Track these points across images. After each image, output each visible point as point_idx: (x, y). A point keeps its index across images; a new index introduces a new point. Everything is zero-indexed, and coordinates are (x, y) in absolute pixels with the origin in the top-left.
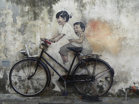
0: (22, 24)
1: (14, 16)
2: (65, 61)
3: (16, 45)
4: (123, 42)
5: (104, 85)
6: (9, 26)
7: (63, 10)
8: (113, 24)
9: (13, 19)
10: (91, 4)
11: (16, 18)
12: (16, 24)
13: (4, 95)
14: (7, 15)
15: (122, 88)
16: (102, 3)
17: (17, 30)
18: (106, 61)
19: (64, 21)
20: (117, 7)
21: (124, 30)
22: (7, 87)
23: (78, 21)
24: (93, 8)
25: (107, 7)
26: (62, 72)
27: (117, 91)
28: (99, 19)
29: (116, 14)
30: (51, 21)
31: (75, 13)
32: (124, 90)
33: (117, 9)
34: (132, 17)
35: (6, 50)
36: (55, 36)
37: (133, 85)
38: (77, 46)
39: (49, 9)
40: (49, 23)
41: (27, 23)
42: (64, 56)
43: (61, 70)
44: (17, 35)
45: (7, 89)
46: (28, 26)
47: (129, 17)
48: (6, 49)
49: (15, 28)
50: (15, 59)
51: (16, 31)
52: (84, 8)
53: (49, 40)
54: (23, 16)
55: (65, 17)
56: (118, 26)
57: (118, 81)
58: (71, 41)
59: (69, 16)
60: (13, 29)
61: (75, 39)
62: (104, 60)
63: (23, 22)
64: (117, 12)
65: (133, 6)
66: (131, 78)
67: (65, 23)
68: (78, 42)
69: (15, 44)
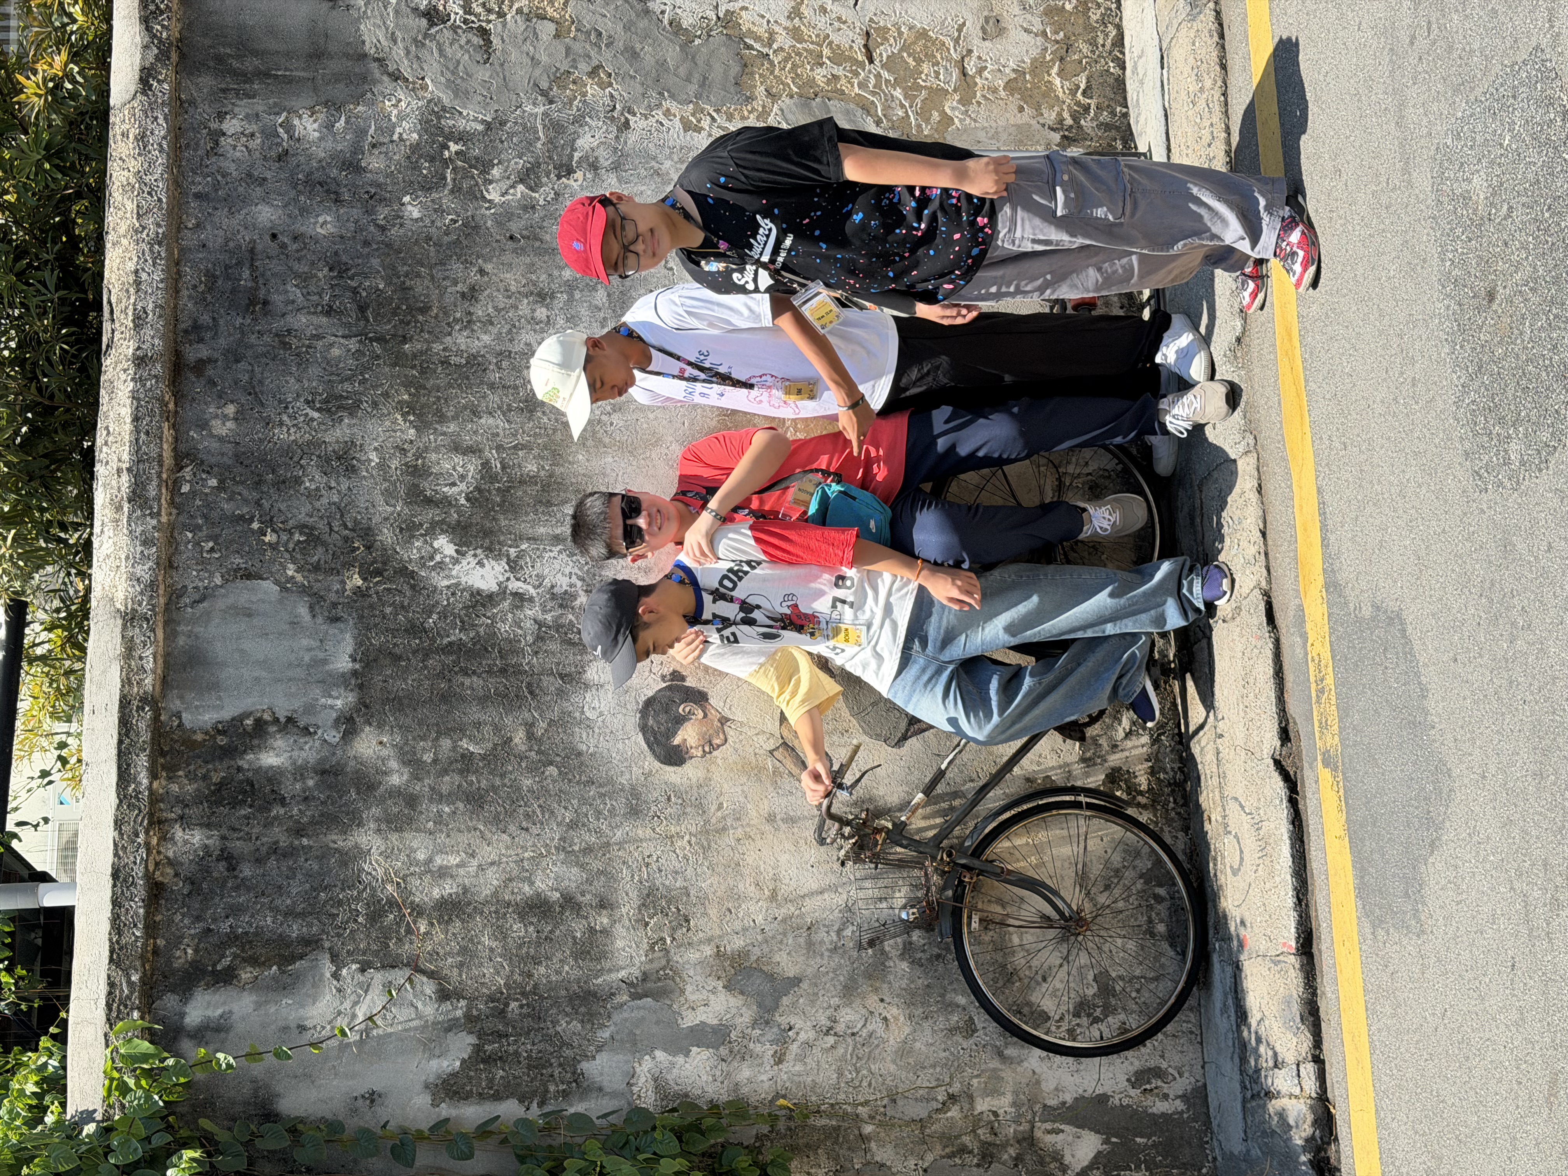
0: (729, 987)
1: (677, 1042)
6: (740, 1077)
11: (692, 1029)
12: (727, 1027)
14: (673, 1088)
17: (768, 1023)
19: (700, 716)
22: (1161, 1100)
41: (721, 953)
44: (797, 1021)
45: (1178, 1106)
46: (737, 945)
49: (756, 1033)
51: (775, 1032)
55: (677, 712)
59: (669, 688)
60: (759, 1047)
67: (711, 713)
69: (860, 1040)
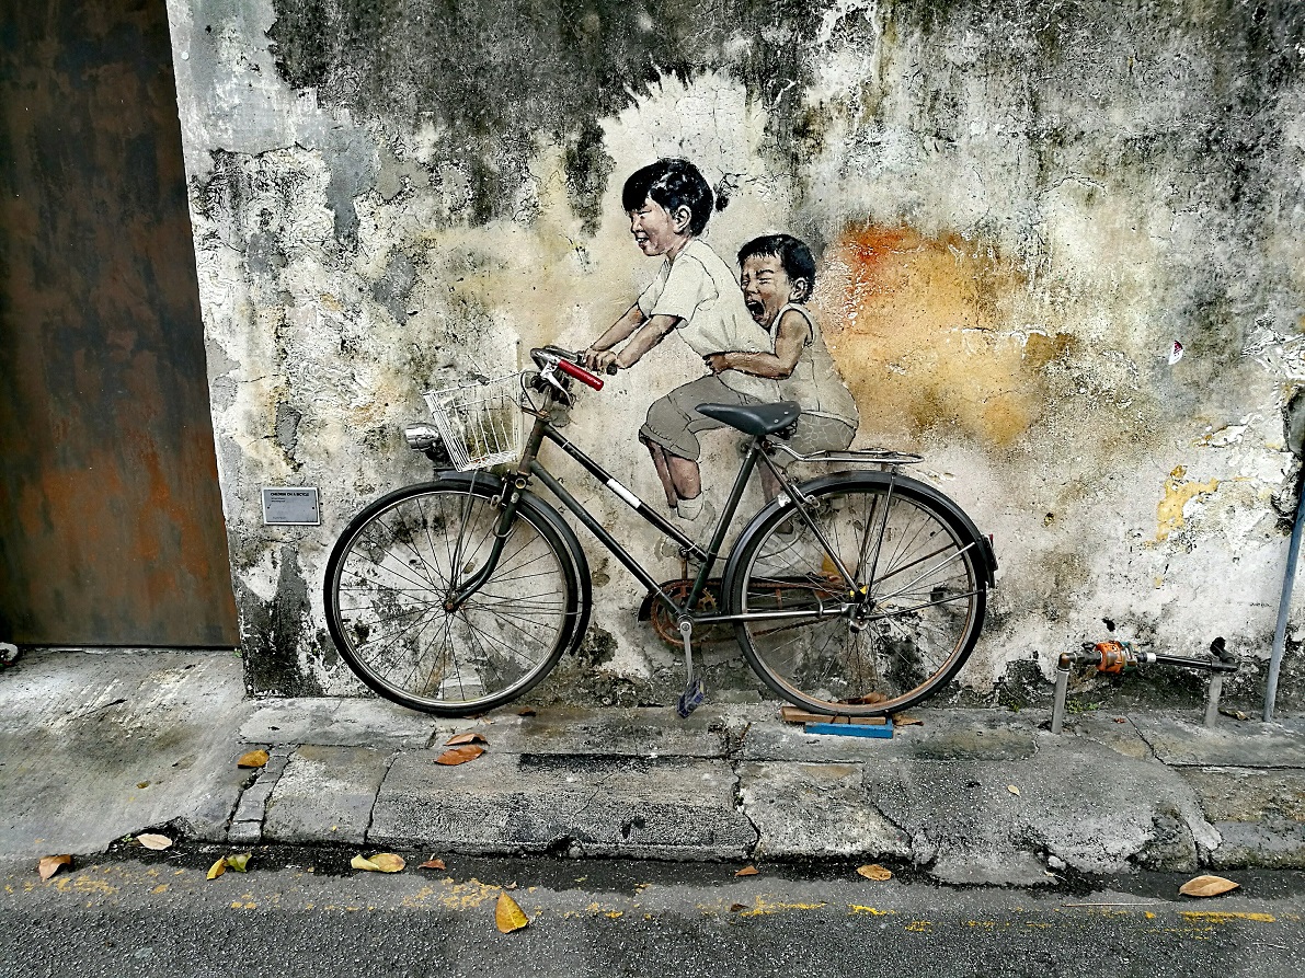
0: (394, 251)
1: (339, 195)
2: (677, 493)
3: (354, 387)
4: (1052, 368)
5: (925, 633)
6: (308, 262)
7: (672, 152)
8: (996, 249)
9: (332, 214)
10: (860, 114)
11: (352, 210)
12: (355, 247)
13: (290, 704)
14: (294, 191)
15: (1036, 655)
16: (932, 108)
17: (360, 290)
18: (945, 487)
19: (677, 228)
20: (1027, 134)
21: (1064, 292)
22: (308, 657)
23: (772, 232)
24: (870, 140)
25: (965, 139)
26: (660, 559)
27: (999, 671)
28: (907, 218)
29: (1021, 182)
30: (591, 227)
31: (753, 174)
32: (1046, 666)
33: (1025, 152)
34: (1124, 205)
35: (292, 420)
36: (616, 332)
37: (1100, 634)
38: (760, 395)
39: (574, 147)
40: (577, 237)
41: (427, 243)
42: (674, 459)
43: (653, 549)
44: (364, 320)
45: (305, 672)
46: (437, 261)
47: (1103, 202)
48: (292, 412)
49: (350, 276)
50: (354, 477)
51: (353, 297)
52: (810, 142)
53: (579, 358)
54: (399, 194)
55: (682, 202)
56: (1030, 265)
57: (1008, 614)
58: (718, 361)
59: (708, 193)
60: (338, 280)
61: (745, 347)
62: (932, 483)
63: (398, 233)
64: (1024, 170)
65: (1130, 132)
66: (1089, 595)
67: (680, 240)
68: (764, 371)
69: (347, 382)
